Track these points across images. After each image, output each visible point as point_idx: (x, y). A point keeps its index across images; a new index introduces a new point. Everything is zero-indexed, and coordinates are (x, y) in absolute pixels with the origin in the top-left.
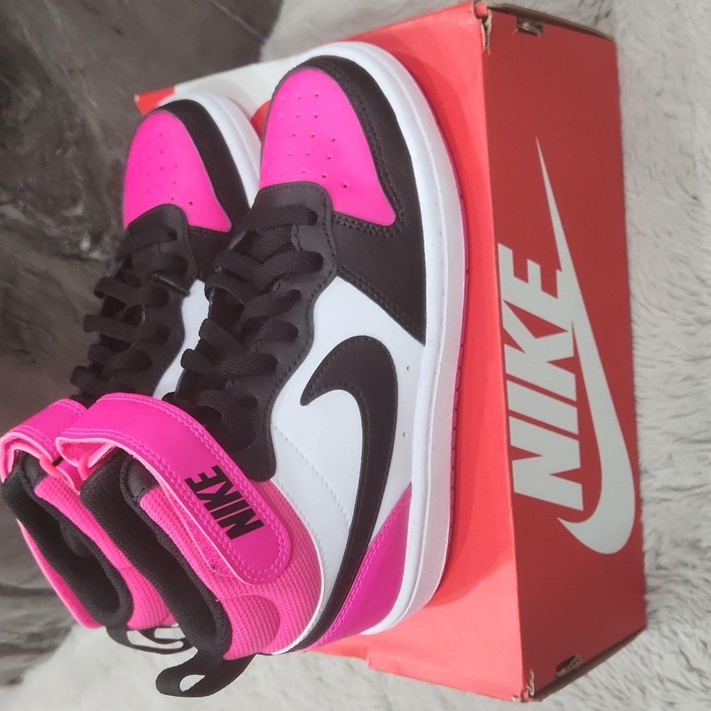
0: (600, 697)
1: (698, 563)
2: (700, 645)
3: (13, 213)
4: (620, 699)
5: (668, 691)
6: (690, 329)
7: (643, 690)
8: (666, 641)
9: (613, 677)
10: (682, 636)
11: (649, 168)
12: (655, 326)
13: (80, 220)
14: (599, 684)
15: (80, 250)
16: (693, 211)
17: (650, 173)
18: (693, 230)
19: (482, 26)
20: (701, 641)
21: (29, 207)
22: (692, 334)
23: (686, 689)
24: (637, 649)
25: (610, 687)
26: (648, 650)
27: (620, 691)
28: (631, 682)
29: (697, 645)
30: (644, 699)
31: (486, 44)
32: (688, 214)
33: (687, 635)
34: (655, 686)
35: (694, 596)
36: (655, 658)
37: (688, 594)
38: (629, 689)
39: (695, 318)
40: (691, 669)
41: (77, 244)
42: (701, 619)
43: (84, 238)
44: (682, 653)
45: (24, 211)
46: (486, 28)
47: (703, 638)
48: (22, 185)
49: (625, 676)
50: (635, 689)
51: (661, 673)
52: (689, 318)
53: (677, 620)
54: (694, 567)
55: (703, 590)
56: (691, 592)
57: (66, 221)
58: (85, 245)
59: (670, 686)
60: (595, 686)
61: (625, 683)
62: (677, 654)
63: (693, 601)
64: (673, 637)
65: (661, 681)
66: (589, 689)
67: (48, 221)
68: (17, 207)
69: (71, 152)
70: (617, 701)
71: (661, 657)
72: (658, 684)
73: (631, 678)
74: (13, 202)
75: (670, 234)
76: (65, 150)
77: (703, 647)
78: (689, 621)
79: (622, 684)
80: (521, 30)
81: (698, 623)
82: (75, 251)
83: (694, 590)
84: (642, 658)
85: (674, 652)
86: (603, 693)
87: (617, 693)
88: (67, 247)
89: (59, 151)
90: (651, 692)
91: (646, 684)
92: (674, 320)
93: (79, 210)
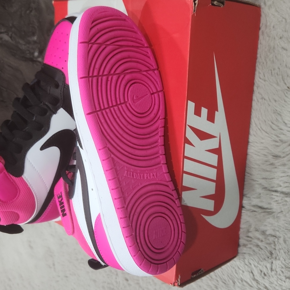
0: (217, 281)
1: (264, 240)
2: (259, 271)
3: (6, 37)
4: (225, 283)
5: (244, 285)
6: (277, 144)
7: (234, 283)
8: (246, 266)
9: (223, 274)
10: (253, 266)
11: (271, 70)
12: (263, 139)
13: (35, 42)
14: (218, 276)
15: (34, 56)
16: (287, 93)
17: (272, 73)
18: (285, 101)
19: (193, 3)
20: (260, 270)
21: (13, 35)
22: (278, 146)
23: (251, 286)
24: (234, 267)
25: (222, 278)
26: (239, 268)
27: (225, 281)
28: (230, 278)
29: (258, 271)
30: (234, 286)
31: (194, 11)
32: (284, 94)
33: (255, 266)
34: (239, 282)
35: (260, 252)
36: (241, 272)
37: (258, 251)
38: (229, 281)
39: (279, 139)
40: (254, 279)
41: (33, 54)
42: (262, 261)
43: (36, 51)
44: (252, 273)
45: (11, 37)
46: (195, 4)
47: (261, 269)
48: (11, 25)
49: (228, 276)
50: (231, 281)
51: (242, 278)
52: (277, 139)
53: (252, 260)
54: (262, 241)
55: (264, 251)
56: (259, 250)
57: (29, 43)
58: (36, 54)
59: (245, 284)
60: (216, 276)
61: (228, 278)
62: (250, 272)
63: (260, 254)
64: (250, 265)
65: (242, 281)
66: (214, 277)
67: (21, 42)
68: (8, 35)
69: (33, 13)
70: (223, 284)
71: (243, 272)
72: (240, 281)
73: (230, 277)
74: (7, 32)
75: (275, 101)
76: (31, 11)
77: (261, 272)
78: (257, 261)
79: (227, 278)
80: (213, 5)
81: (260, 262)
82: (31, 57)
83: (260, 250)
84: (236, 270)
85: (248, 271)
86: (219, 279)
87: (224, 281)
88: (28, 55)
89: (28, 12)
90: (237, 284)
91: (236, 280)
92: (271, 138)
93: (35, 38)
